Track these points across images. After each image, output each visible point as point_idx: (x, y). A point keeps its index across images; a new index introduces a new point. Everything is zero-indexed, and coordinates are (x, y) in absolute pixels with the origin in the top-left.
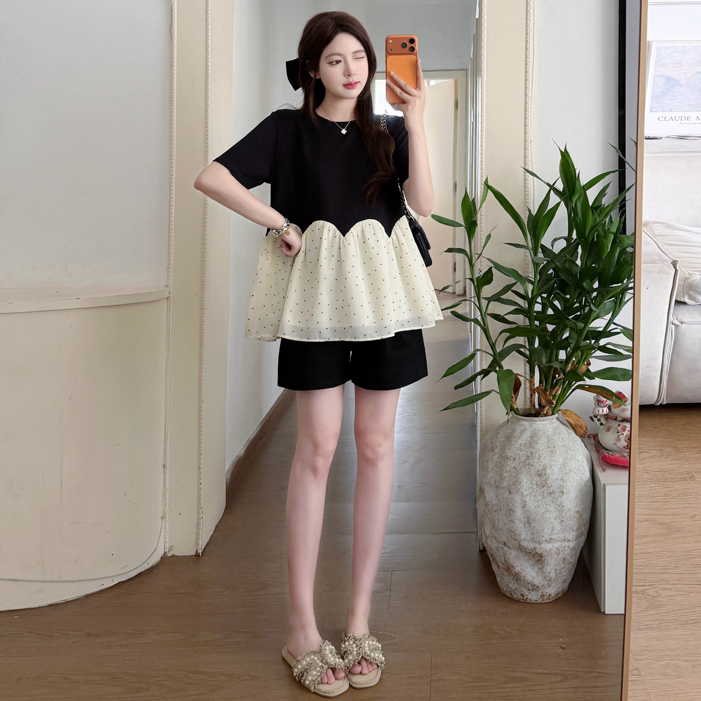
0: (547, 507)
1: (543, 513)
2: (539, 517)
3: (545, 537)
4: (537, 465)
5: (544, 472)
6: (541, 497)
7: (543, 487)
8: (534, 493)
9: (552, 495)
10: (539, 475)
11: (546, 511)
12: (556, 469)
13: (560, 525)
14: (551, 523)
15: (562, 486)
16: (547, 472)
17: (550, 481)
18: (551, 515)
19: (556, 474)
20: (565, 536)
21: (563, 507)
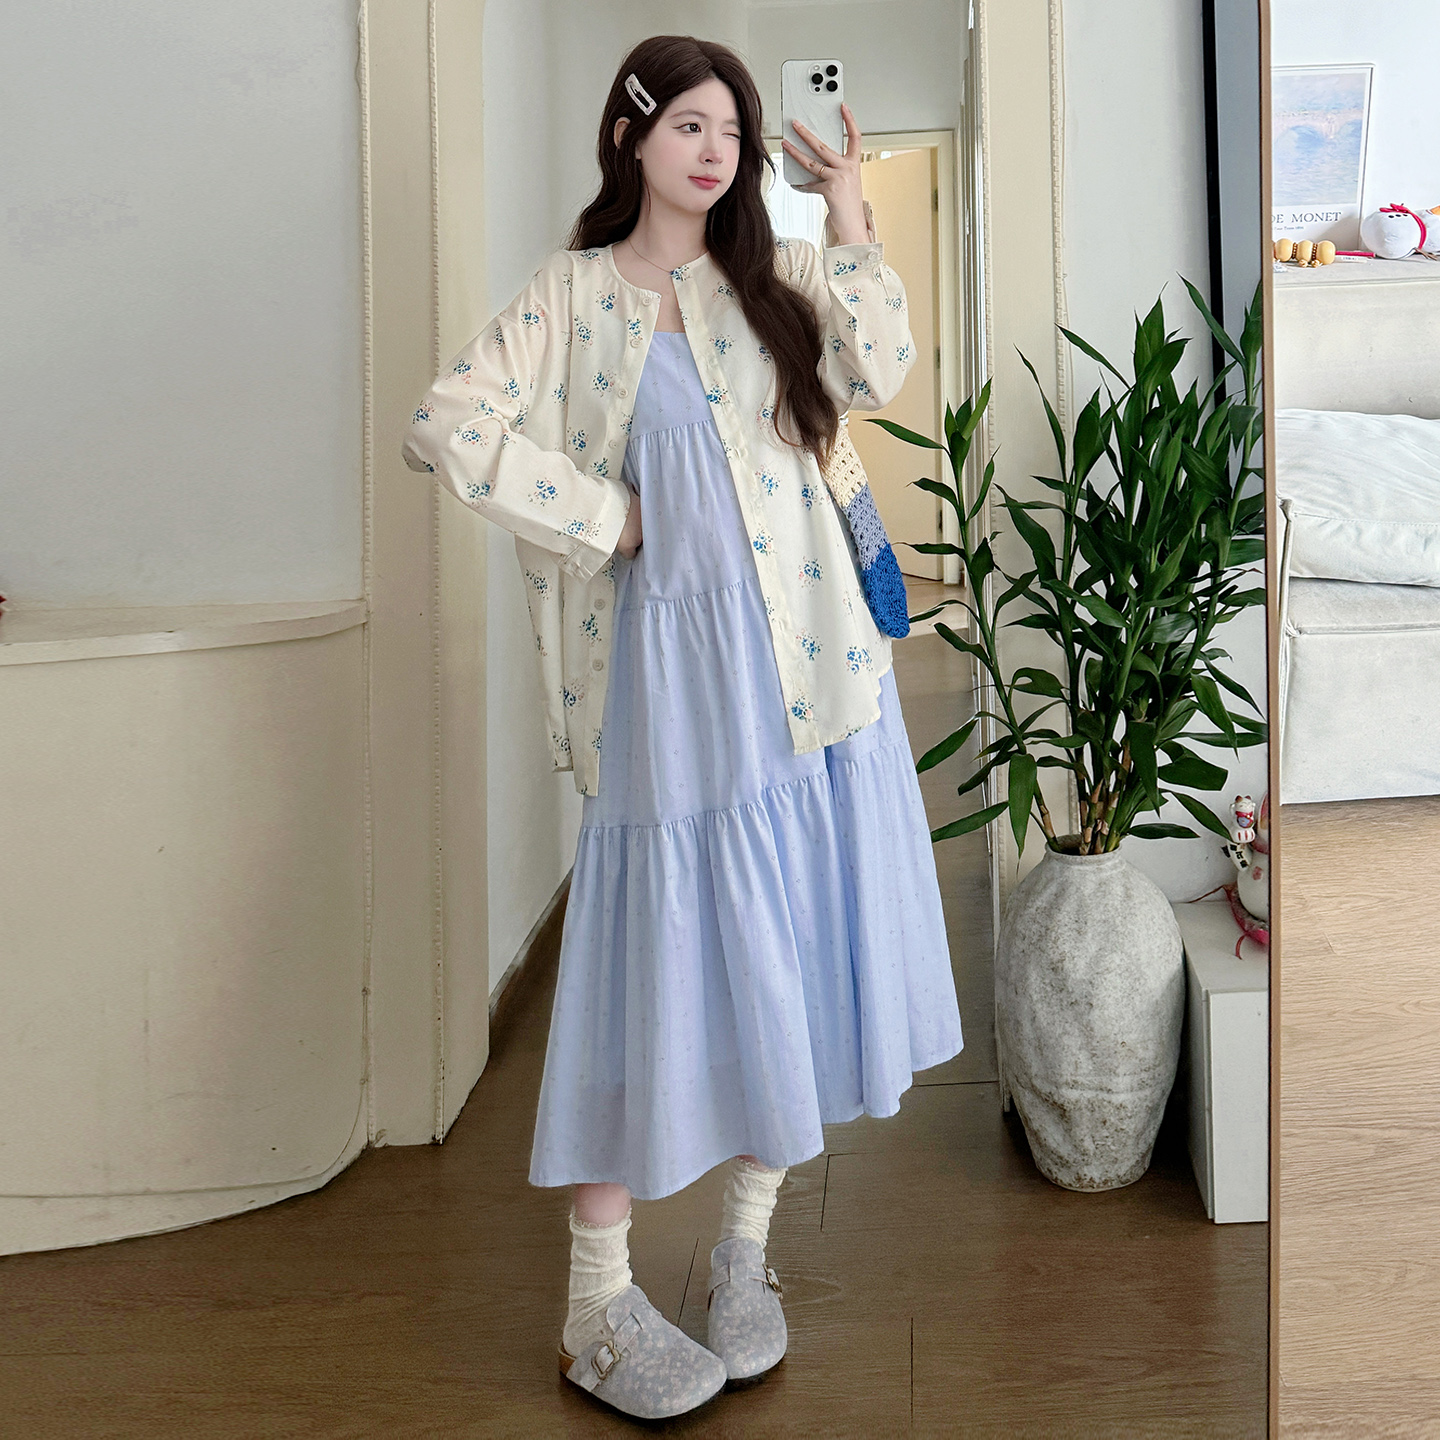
0: (1067, 1025)
1: (1060, 1036)
2: (1052, 1041)
3: (1065, 1077)
4: (1051, 953)
5: (1060, 965)
6: (1059, 1007)
7: (1061, 991)
8: (1047, 1000)
9: (1076, 1008)
10: (1053, 969)
11: (1065, 1033)
12: (1082, 963)
13: (1090, 1062)
14: (1073, 1055)
15: (1091, 995)
16: (1066, 967)
17: (1070, 983)
18: (1073, 1042)
19: (1081, 972)
20: (1102, 1082)
21: (1092, 1030)
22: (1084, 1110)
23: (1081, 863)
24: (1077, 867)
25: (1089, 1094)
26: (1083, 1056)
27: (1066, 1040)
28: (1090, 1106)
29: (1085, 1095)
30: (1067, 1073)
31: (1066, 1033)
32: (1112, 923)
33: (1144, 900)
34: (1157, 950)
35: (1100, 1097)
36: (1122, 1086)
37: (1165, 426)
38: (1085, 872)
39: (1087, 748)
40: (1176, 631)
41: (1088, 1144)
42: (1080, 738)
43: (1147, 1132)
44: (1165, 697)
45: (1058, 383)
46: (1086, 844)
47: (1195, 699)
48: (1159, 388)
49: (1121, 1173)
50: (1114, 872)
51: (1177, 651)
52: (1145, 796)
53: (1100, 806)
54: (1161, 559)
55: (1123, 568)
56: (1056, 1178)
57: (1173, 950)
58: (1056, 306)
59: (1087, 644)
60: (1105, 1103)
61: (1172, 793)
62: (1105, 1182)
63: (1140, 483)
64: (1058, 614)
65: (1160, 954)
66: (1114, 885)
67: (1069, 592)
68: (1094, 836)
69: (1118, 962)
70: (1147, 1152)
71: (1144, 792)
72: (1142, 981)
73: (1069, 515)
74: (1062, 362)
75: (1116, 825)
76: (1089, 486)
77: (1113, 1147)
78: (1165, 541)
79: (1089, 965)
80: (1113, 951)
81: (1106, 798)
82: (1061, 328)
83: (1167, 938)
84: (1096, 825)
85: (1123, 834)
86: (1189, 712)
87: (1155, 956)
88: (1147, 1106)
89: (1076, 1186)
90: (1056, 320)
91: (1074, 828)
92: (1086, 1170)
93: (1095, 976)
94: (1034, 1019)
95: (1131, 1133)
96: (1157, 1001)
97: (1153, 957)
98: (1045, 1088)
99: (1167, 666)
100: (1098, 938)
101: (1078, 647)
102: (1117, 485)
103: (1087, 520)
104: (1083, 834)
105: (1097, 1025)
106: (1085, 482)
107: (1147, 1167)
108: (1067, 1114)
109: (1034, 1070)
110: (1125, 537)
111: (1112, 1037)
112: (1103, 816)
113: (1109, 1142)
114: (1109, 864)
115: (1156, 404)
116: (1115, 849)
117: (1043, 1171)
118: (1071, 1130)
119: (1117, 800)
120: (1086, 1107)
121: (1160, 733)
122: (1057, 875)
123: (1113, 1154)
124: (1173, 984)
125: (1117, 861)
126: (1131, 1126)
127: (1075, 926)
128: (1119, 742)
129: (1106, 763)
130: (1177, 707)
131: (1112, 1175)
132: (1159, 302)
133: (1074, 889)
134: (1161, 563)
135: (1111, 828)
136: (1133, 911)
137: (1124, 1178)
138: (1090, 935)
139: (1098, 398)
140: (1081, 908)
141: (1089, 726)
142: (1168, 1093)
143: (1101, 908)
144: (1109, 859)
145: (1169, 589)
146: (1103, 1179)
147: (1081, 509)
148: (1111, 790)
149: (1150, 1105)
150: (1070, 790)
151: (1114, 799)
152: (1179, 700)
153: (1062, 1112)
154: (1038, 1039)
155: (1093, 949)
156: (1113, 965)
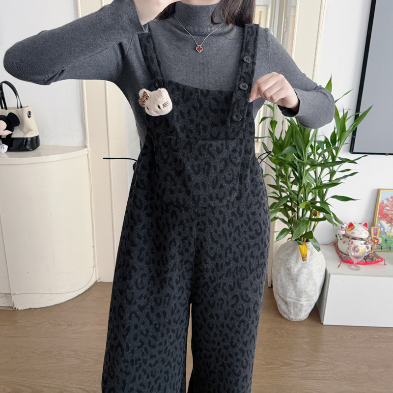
2: (285, 287)
4: (288, 266)
6: (288, 279)
7: (289, 275)
8: (285, 277)
9: (293, 280)
10: (288, 270)
13: (295, 293)
14: (291, 291)
16: (291, 270)
17: (292, 274)
18: (291, 288)
19: (295, 272)
20: (297, 298)
21: (296, 286)
25: (294, 300)
26: (293, 292)
27: (289, 287)
30: (289, 295)
31: (289, 285)
33: (316, 256)
41: (292, 311)
49: (300, 318)
60: (298, 303)
77: (299, 313)
79: (298, 271)
89: (288, 319)
94: (281, 280)
95: (304, 310)
98: (283, 297)
105: (298, 286)
109: (280, 292)
111: (302, 289)
113: (298, 311)
118: (288, 307)
120: (292, 303)
136: (313, 258)
138: (299, 263)
153: (286, 303)
154: (282, 285)
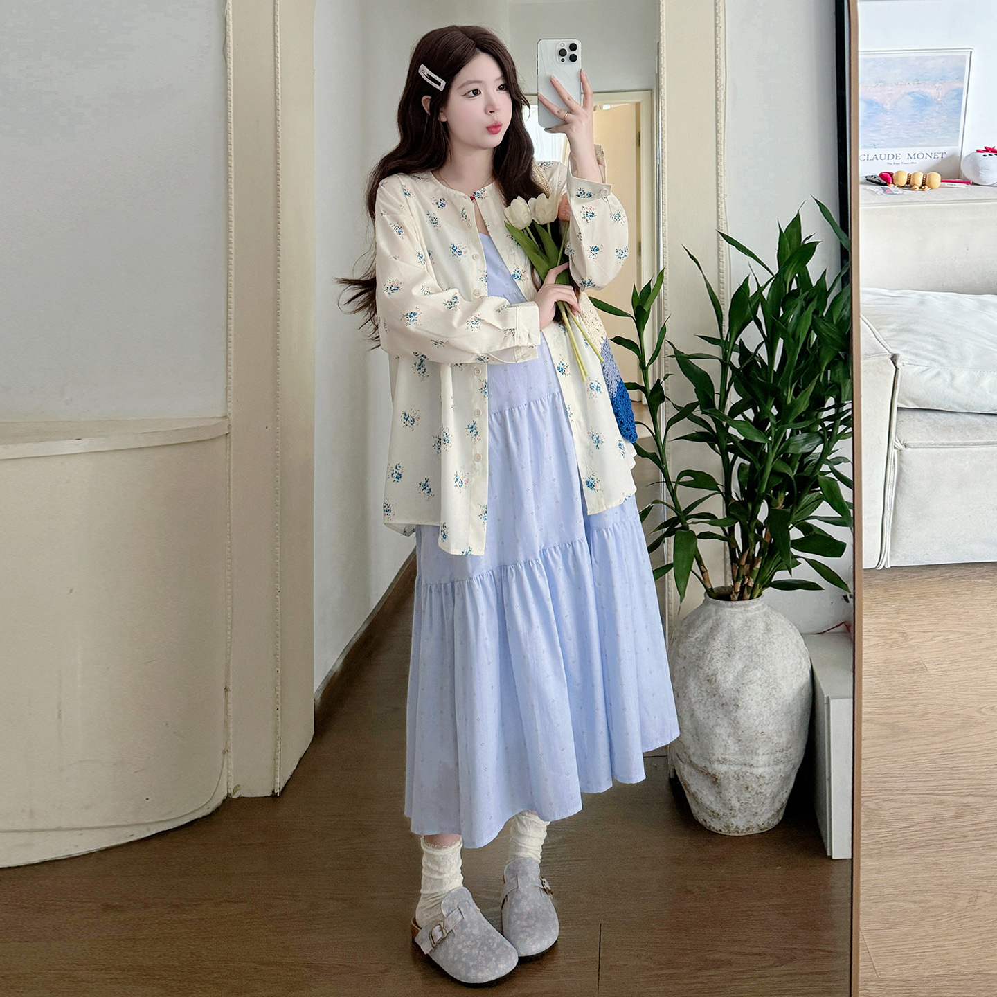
0: (718, 719)
1: (713, 727)
2: (707, 730)
3: (717, 756)
4: (707, 669)
5: (714, 677)
6: (712, 707)
7: (714, 695)
8: (703, 702)
9: (725, 708)
10: (708, 681)
12: (730, 677)
13: (737, 745)
14: (723, 740)
15: (738, 699)
16: (718, 679)
17: (721, 690)
18: (723, 731)
19: (730, 683)
20: (745, 760)
21: (738, 723)
22: (731, 779)
23: (732, 607)
24: (728, 609)
25: (735, 768)
26: (730, 742)
27: (718, 730)
28: (736, 776)
29: (732, 768)
30: (719, 753)
31: (718, 725)
32: (755, 649)
33: (780, 633)
34: (789, 668)
35: (744, 770)
36: (761, 763)
37: (800, 302)
38: (735, 613)
39: (737, 526)
40: (807, 445)
41: (734, 802)
42: (731, 520)
43: (781, 794)
44: (798, 491)
45: (719, 271)
46: (736, 593)
47: (821, 492)
48: (797, 275)
49: (760, 823)
50: (757, 612)
51: (809, 459)
52: (781, 561)
53: (747, 567)
54: (796, 394)
55: (766, 402)
56: (710, 826)
57: (803, 667)
58: (718, 217)
59: (738, 454)
60: (748, 774)
61: (805, 559)
62: (748, 829)
63: (781, 341)
64: (715, 431)
65: (793, 670)
66: (757, 621)
67: (725, 418)
68: (742, 588)
69: (759, 676)
70: (781, 808)
71: (780, 558)
72: (778, 690)
73: (725, 364)
74: (723, 256)
75: (758, 581)
76: (742, 343)
77: (753, 805)
78: (799, 382)
79: (737, 679)
80: (755, 668)
81: (752, 561)
82: (720, 233)
83: (799, 659)
84: (744, 580)
85: (765, 587)
86: (817, 502)
87: (789, 672)
88: (781, 776)
89: (726, 833)
90: (718, 227)
91: (728, 581)
92: (732, 820)
93: (741, 686)
95: (768, 795)
96: (789, 704)
97: (786, 672)
98: (701, 763)
99: (801, 469)
100: (743, 659)
101: (731, 456)
102: (762, 343)
103: (738, 366)
104: (734, 587)
105: (742, 720)
106: (738, 339)
107: (781, 819)
108: (718, 781)
109: (692, 750)
110: (768, 379)
111: (754, 728)
112: (750, 574)
113: (751, 801)
114: (754, 607)
115: (794, 287)
116: (759, 596)
117: (699, 820)
118: (721, 793)
119: (760, 563)
120: (733, 777)
121: (794, 516)
122: (713, 614)
123: (754, 810)
124: (803, 691)
125: (760, 605)
126: (767, 790)
127: (726, 650)
128: (762, 522)
129: (751, 537)
130: (807, 498)
131: (753, 824)
132: (798, 214)
133: (726, 624)
134: (796, 397)
135: (755, 582)
136: (772, 640)
137: (763, 827)
138: (737, 657)
139: (747, 282)
140: (730, 638)
141: (740, 511)
142: (797, 768)
143: (747, 639)
144: (753, 604)
145: (803, 416)
146: (746, 827)
147: (735, 358)
148: (756, 555)
149: (783, 776)
150: (725, 554)
151: (758, 563)
152: (809, 493)
153: (714, 780)
155: (740, 666)
156: (755, 678)
